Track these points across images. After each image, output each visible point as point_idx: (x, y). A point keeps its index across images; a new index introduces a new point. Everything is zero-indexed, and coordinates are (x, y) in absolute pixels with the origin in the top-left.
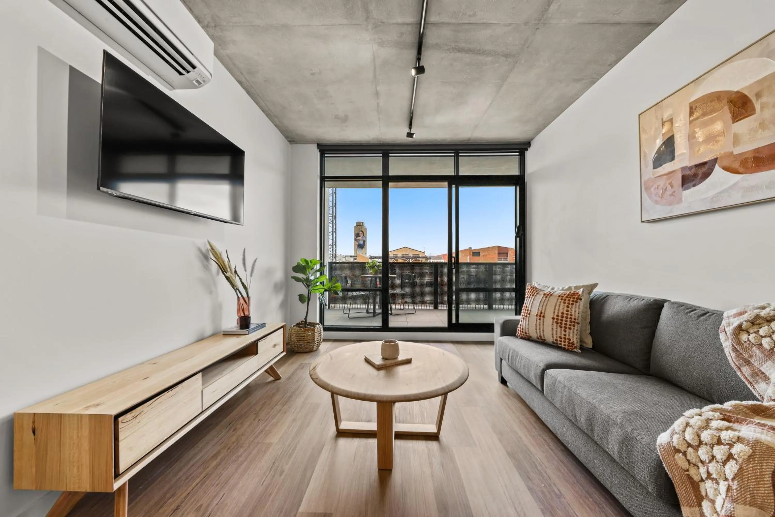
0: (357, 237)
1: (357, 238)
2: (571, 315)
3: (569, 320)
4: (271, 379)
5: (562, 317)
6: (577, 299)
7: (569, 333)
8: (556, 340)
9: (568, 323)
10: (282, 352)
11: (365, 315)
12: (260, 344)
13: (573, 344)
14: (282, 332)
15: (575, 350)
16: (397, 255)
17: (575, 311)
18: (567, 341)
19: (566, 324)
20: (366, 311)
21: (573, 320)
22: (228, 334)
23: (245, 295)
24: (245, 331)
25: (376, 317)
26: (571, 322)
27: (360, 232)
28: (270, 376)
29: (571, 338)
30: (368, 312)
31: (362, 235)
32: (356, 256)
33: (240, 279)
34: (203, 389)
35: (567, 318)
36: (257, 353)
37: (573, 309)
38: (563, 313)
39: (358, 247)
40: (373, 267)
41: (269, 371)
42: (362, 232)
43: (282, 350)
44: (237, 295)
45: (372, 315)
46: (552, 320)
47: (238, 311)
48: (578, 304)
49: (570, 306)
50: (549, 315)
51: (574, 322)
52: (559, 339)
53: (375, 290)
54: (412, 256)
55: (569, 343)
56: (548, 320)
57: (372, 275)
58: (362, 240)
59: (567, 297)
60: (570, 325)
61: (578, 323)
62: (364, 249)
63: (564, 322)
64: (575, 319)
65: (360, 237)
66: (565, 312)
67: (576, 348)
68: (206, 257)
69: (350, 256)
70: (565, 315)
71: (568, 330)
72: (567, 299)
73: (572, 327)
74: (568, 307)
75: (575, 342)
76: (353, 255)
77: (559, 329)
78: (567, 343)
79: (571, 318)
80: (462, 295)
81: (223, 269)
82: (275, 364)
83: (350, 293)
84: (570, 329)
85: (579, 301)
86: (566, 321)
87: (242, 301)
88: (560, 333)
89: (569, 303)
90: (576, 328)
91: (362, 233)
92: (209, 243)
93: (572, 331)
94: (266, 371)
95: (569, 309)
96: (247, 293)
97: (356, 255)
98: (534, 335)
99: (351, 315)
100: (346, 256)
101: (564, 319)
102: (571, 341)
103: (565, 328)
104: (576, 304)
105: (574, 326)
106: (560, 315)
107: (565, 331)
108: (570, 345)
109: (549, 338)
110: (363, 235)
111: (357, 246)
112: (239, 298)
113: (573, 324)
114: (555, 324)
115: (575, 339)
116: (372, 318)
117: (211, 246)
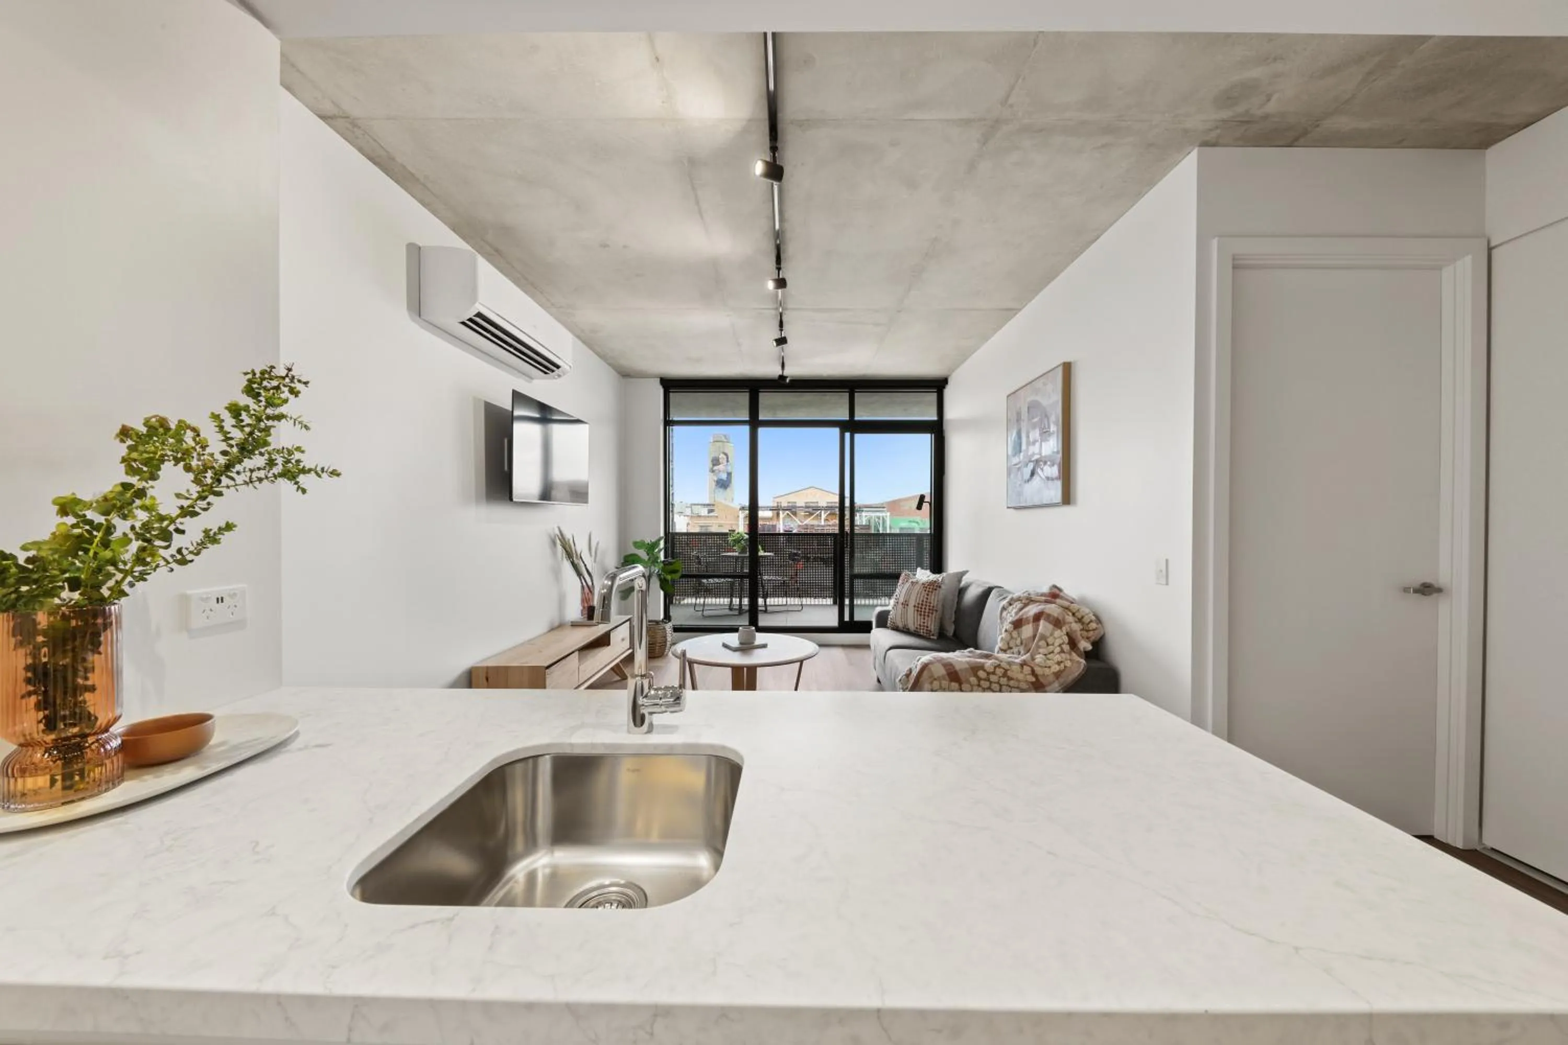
0: (714, 465)
1: (715, 468)
2: (930, 603)
3: (927, 607)
4: (618, 678)
5: (922, 605)
6: (937, 586)
7: (928, 621)
8: (917, 628)
9: (927, 611)
10: (629, 649)
11: (727, 612)
12: (612, 635)
13: (930, 631)
14: (628, 626)
15: (932, 637)
16: (795, 503)
17: (934, 599)
18: (926, 628)
19: (925, 612)
20: (728, 607)
21: (931, 608)
22: (575, 625)
23: (590, 583)
24: (590, 622)
25: (742, 617)
26: (929, 609)
27: (722, 456)
28: (614, 674)
29: (929, 625)
30: (731, 609)
31: (725, 461)
32: (713, 505)
33: (585, 565)
34: (580, 665)
35: (926, 605)
36: (609, 644)
37: (933, 597)
38: (923, 601)
39: (716, 485)
40: (737, 541)
41: (616, 669)
42: (726, 454)
43: (628, 647)
44: (582, 583)
45: (736, 613)
46: (913, 608)
47: (583, 601)
48: (937, 592)
49: (930, 593)
50: (912, 603)
51: (933, 610)
52: (919, 627)
53: (742, 577)
54: (825, 505)
55: (927, 630)
56: (911, 609)
57: (736, 554)
58: (723, 472)
59: (928, 585)
60: (929, 613)
61: (936, 611)
62: (728, 489)
63: (923, 610)
64: (933, 607)
65: (721, 466)
66: (925, 600)
67: (933, 635)
68: (554, 543)
69: (701, 505)
70: (924, 603)
71: (926, 618)
72: (929, 587)
73: (930, 615)
74: (928, 595)
75: (932, 630)
76: (707, 502)
77: (919, 617)
78: (925, 631)
79: (929, 606)
80: (858, 583)
81: (569, 554)
82: (621, 661)
83: (705, 581)
84: (928, 616)
85: (938, 589)
86: (925, 609)
87: (586, 589)
88: (920, 620)
89: (929, 591)
90: (934, 615)
91: (725, 457)
92: (559, 528)
93: (930, 618)
94: (612, 669)
95: (929, 597)
96: (592, 581)
97: (712, 503)
98: (900, 625)
99: (706, 613)
100: (692, 505)
101: (924, 607)
102: (929, 629)
103: (924, 615)
104: (935, 593)
105: (932, 613)
106: (921, 602)
107: (924, 619)
108: (928, 632)
109: (912, 628)
110: (728, 461)
111: (714, 484)
112: (583, 587)
113: (931, 611)
114: (916, 612)
115: (933, 627)
116: (736, 617)
117: (560, 532)
